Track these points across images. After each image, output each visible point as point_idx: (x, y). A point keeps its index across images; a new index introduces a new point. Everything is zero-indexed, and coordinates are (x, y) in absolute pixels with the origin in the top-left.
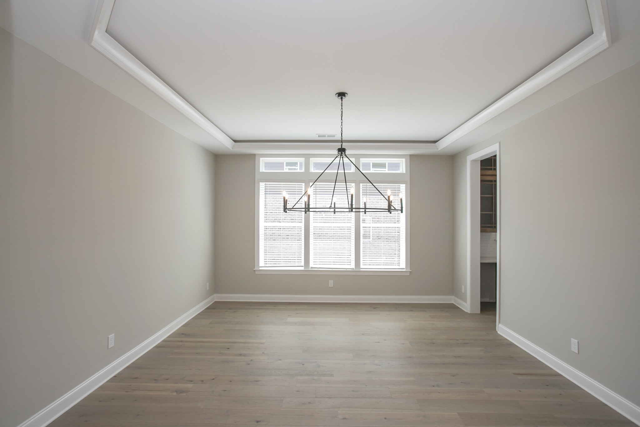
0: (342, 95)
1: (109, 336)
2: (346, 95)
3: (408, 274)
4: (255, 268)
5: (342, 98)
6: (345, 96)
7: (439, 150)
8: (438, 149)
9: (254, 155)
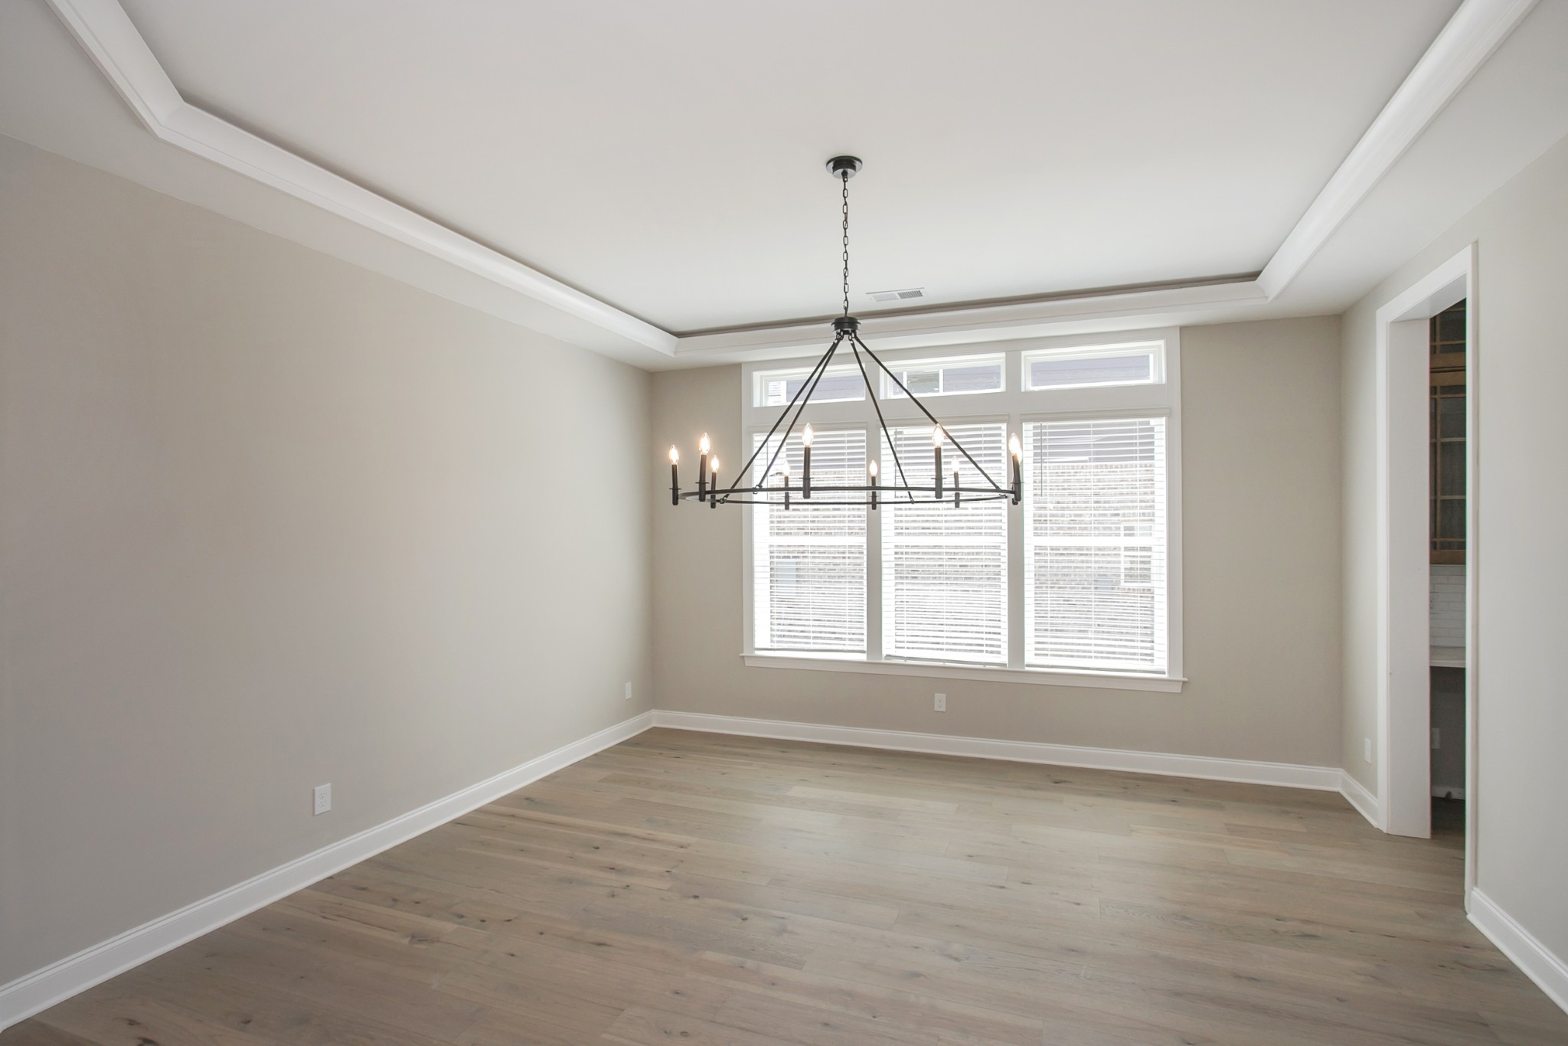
0: (844, 164)
1: (316, 788)
2: (857, 164)
3: (1178, 689)
4: (743, 652)
5: (845, 174)
6: (853, 167)
7: (1270, 300)
8: (1267, 297)
9: (737, 367)
